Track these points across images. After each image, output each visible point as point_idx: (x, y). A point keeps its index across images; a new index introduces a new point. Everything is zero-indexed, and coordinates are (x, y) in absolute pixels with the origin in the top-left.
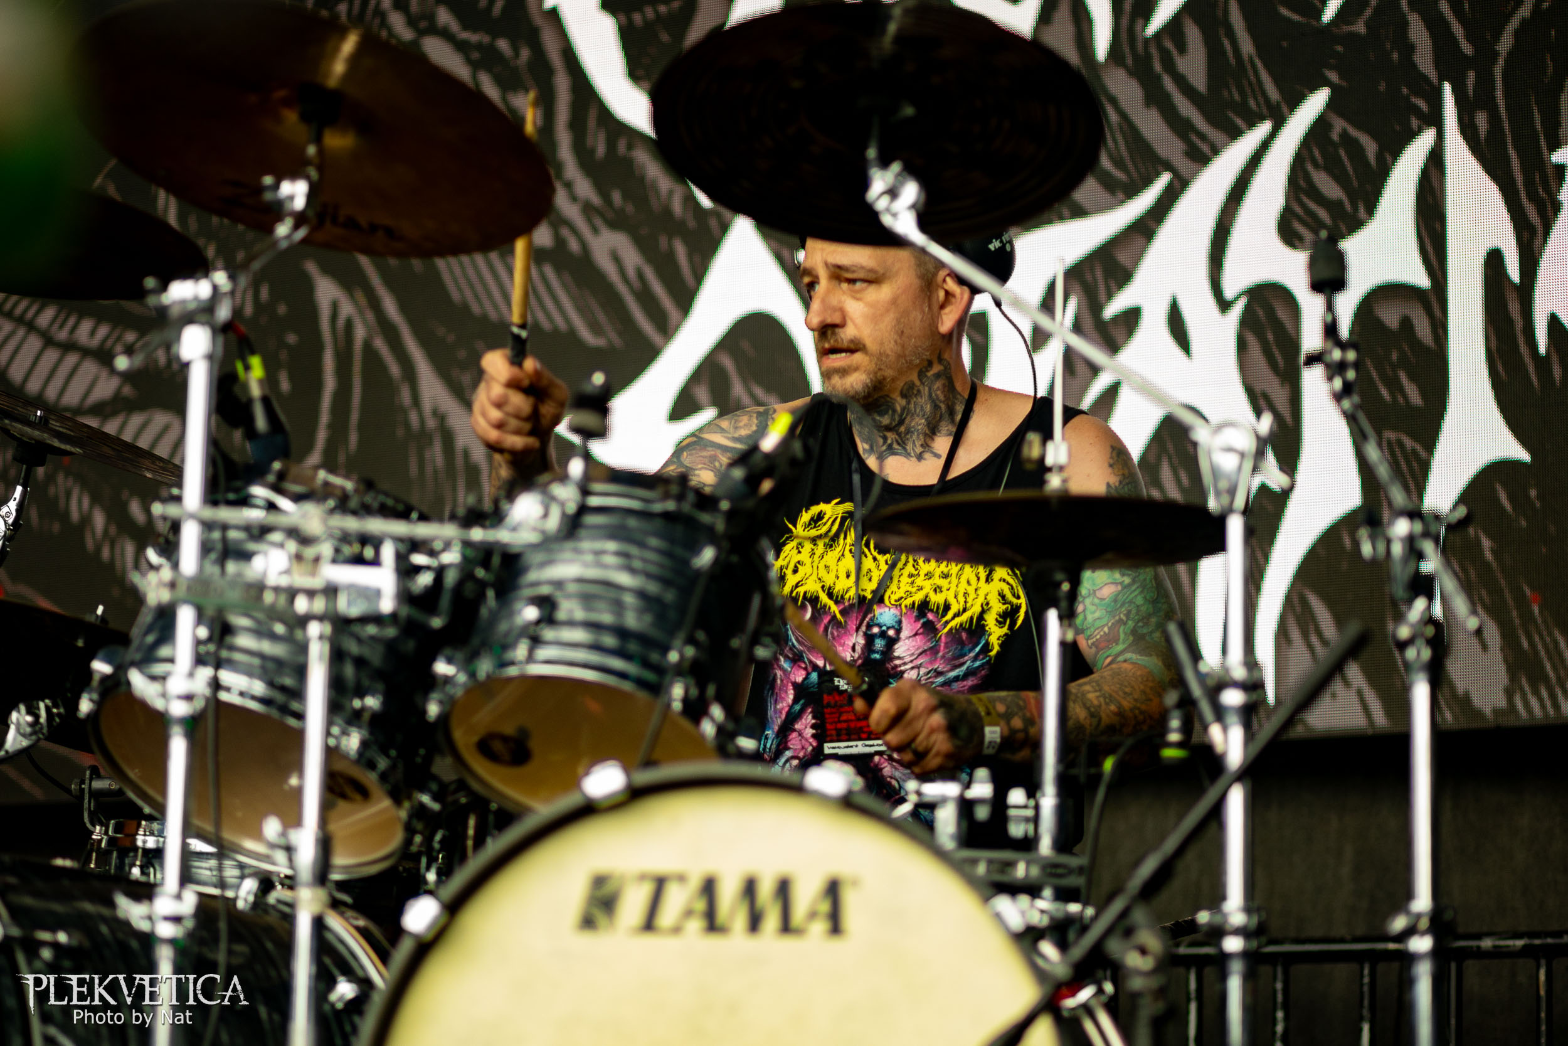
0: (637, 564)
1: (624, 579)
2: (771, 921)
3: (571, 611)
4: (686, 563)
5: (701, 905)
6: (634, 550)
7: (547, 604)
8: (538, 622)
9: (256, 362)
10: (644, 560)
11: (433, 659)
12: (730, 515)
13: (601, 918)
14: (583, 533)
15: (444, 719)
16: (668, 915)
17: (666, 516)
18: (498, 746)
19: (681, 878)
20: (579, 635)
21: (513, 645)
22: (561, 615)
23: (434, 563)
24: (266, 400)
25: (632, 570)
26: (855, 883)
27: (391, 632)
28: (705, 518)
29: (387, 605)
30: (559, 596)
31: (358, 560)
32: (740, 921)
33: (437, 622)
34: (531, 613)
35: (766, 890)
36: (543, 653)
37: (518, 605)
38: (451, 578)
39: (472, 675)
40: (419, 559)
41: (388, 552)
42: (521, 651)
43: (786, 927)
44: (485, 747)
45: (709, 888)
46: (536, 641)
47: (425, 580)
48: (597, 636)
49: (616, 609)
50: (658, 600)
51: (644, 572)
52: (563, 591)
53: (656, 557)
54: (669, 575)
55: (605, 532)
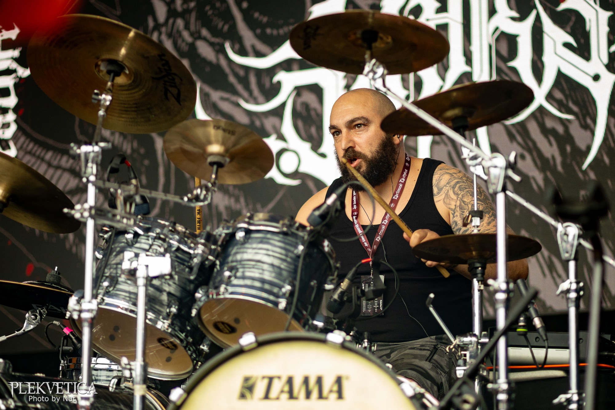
0: (271, 253)
1: (266, 259)
2: (315, 394)
3: (243, 272)
4: (292, 252)
5: (287, 388)
6: (270, 248)
7: (233, 270)
8: (230, 277)
10: (273, 251)
13: (247, 394)
15: (199, 315)
16: (274, 392)
17: (283, 233)
18: (221, 326)
19: (279, 378)
20: (247, 282)
21: (220, 286)
22: (239, 274)
26: (347, 378)
28: (300, 233)
32: (303, 394)
33: (192, 277)
34: (228, 273)
35: (312, 381)
36: (231, 290)
39: (207, 296)
42: (223, 288)
43: (321, 396)
44: (216, 326)
45: (290, 381)
46: (229, 284)
48: (252, 283)
49: (261, 271)
50: (279, 268)
51: (274, 256)
52: (241, 264)
53: (279, 250)
54: (283, 257)
55: (259, 240)
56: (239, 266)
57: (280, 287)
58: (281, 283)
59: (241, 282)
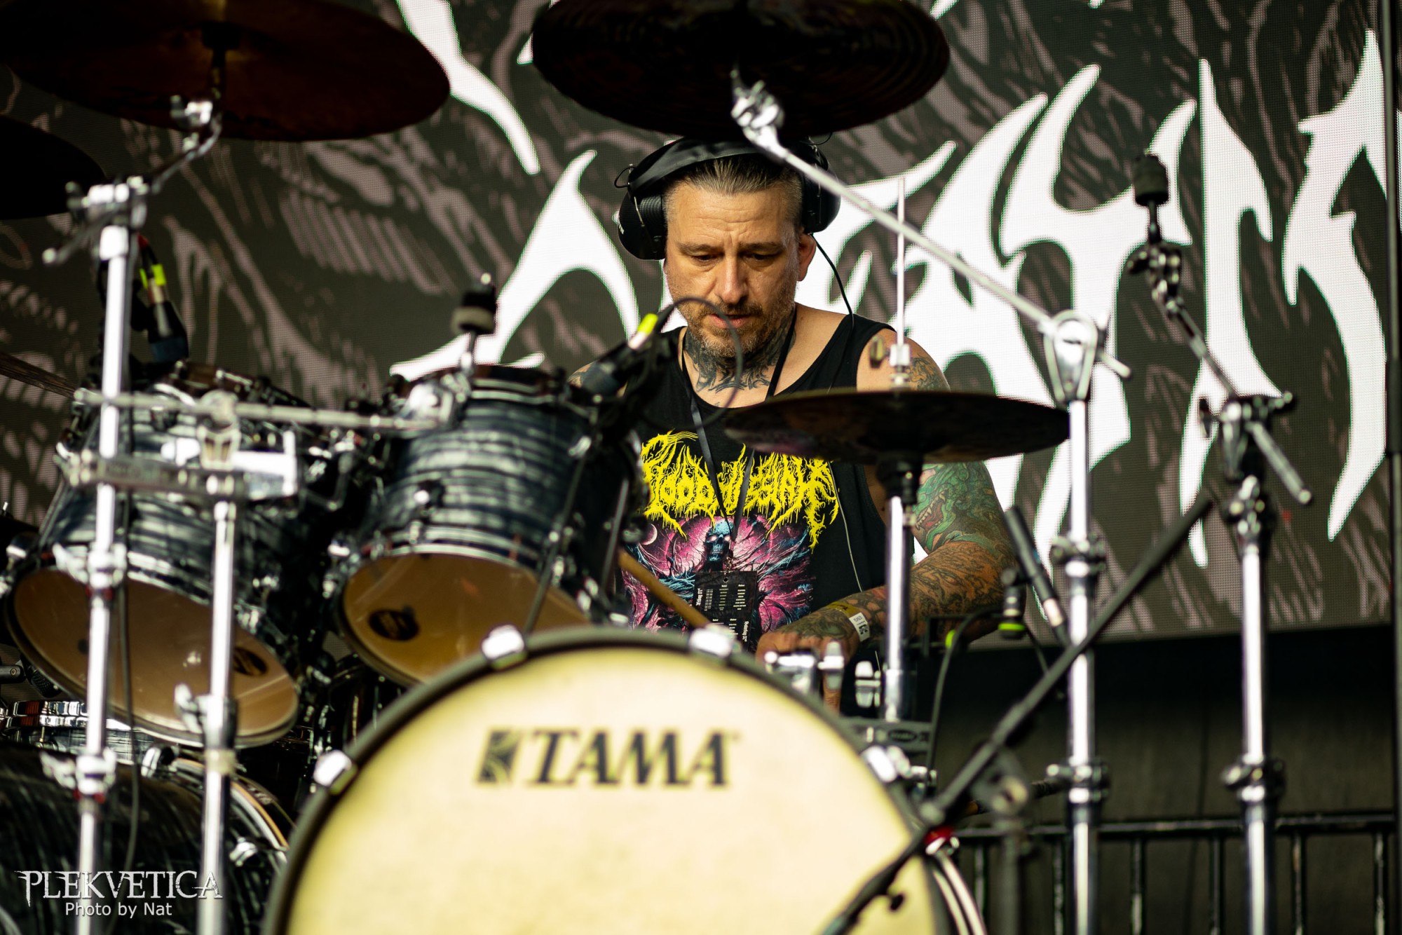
0: (519, 452)
1: (507, 466)
2: (659, 772)
3: (458, 495)
4: (565, 452)
5: (592, 759)
6: (515, 440)
7: (435, 488)
8: (428, 505)
9: (158, 270)
10: (524, 449)
11: (329, 543)
12: (602, 408)
13: (499, 771)
14: (466, 424)
15: (339, 598)
16: (562, 768)
17: (544, 408)
18: (388, 621)
19: (574, 734)
20: (466, 517)
21: (405, 527)
22: (449, 499)
23: (327, 454)
24: (167, 306)
25: (515, 458)
26: (736, 737)
27: (292, 514)
28: (580, 410)
29: (289, 489)
30: (446, 481)
31: (261, 447)
32: (629, 773)
33: (333, 506)
34: (422, 497)
35: (653, 745)
36: (434, 533)
37: (409, 491)
38: (345, 465)
39: (366, 556)
40: (315, 451)
41: (289, 439)
42: (414, 531)
43: (672, 778)
44: (375, 622)
45: (600, 742)
46: (427, 522)
47: (318, 469)
48: (482, 518)
49: (500, 493)
50: (538, 485)
51: (525, 460)
52: (449, 476)
53: (534, 445)
54: (548, 462)
55: (484, 422)
57: (546, 530)
58: (547, 520)
59: (457, 516)
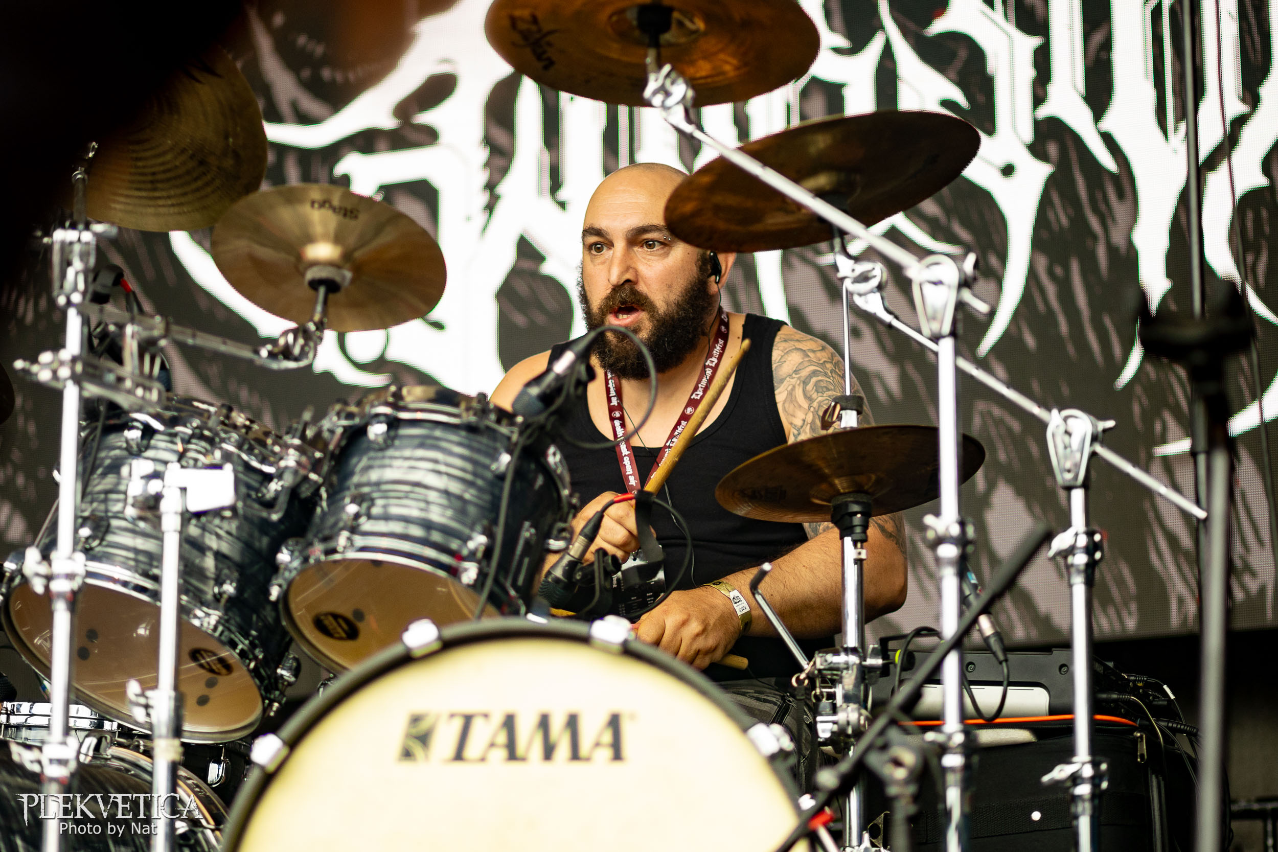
0: (444, 469)
1: (432, 480)
2: (563, 749)
3: (384, 507)
4: (488, 466)
5: (502, 738)
6: (440, 457)
7: (364, 501)
8: (358, 516)
10: (449, 465)
13: (417, 750)
15: (284, 599)
16: (473, 749)
17: (468, 427)
18: (330, 623)
19: (486, 716)
20: (393, 527)
21: (336, 536)
22: (377, 511)
26: (632, 717)
28: (503, 430)
32: (536, 751)
33: (274, 517)
34: (354, 508)
35: (557, 724)
36: (360, 542)
37: (343, 504)
39: (305, 561)
42: (343, 540)
43: (575, 755)
44: (319, 624)
45: (509, 723)
46: (355, 531)
48: (406, 528)
49: (423, 505)
50: (460, 498)
51: (448, 475)
52: (380, 491)
53: (458, 462)
54: (469, 477)
55: (416, 441)
56: (375, 495)
57: (465, 539)
58: (466, 531)
59: (381, 526)
